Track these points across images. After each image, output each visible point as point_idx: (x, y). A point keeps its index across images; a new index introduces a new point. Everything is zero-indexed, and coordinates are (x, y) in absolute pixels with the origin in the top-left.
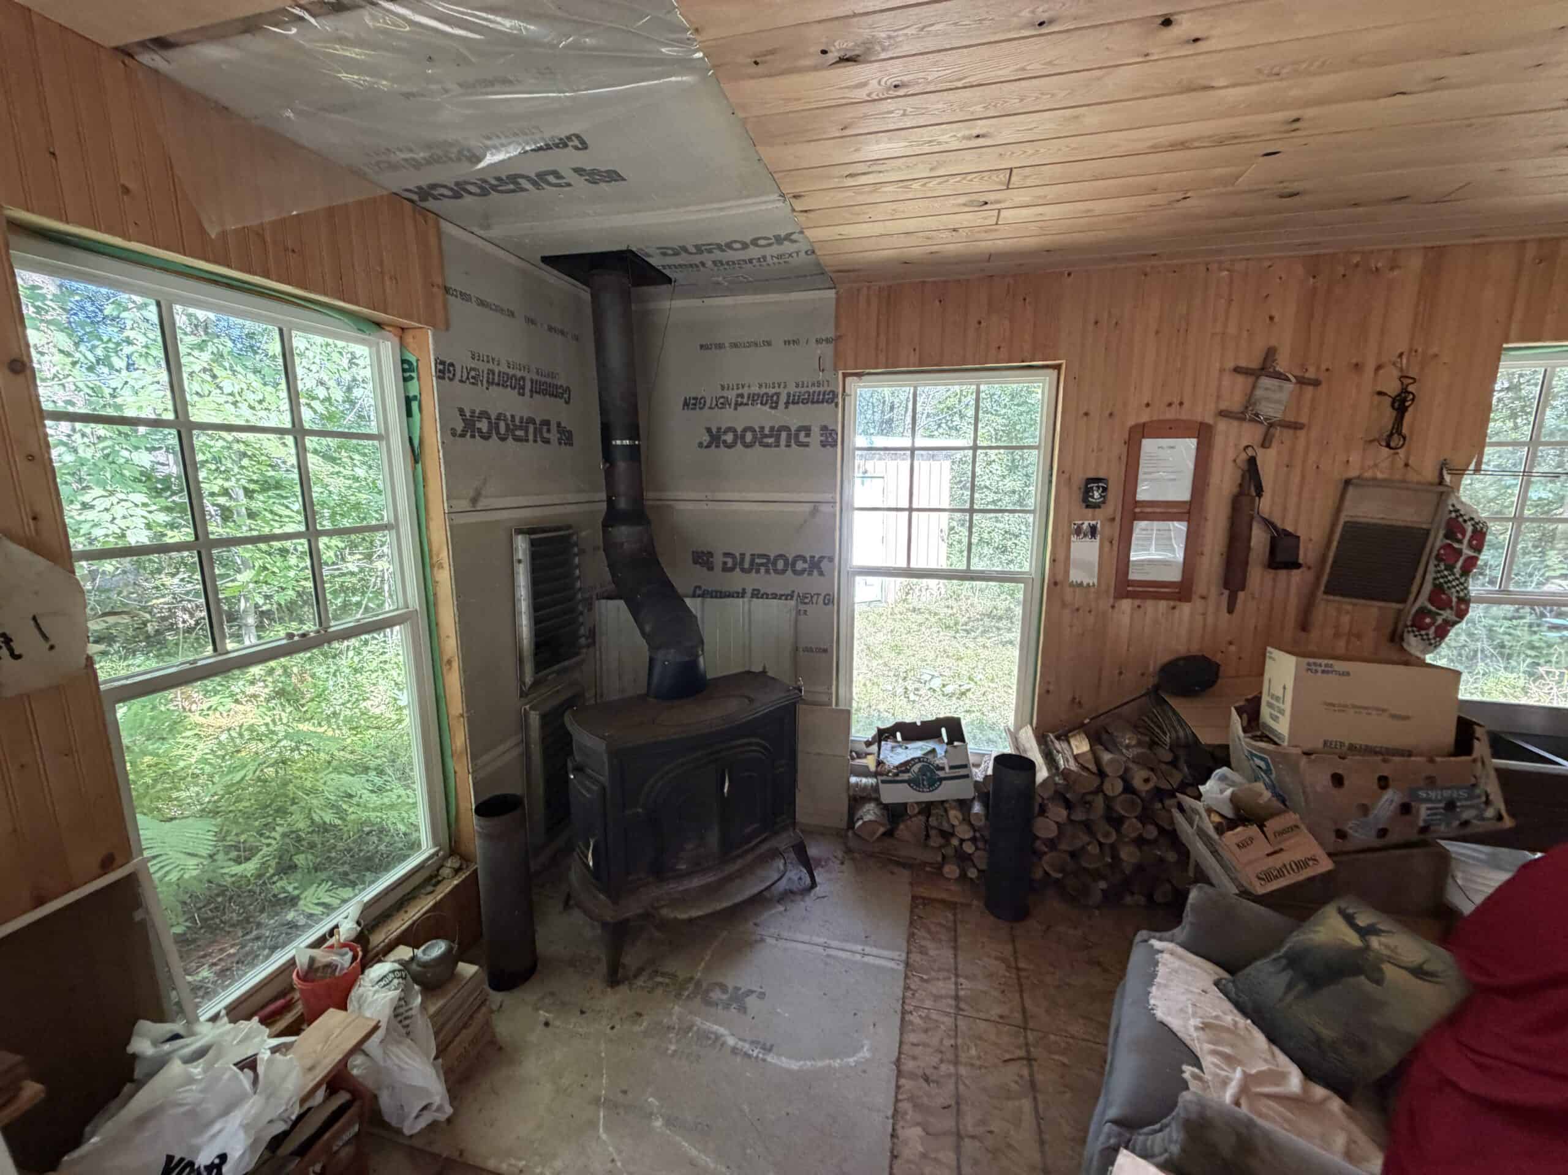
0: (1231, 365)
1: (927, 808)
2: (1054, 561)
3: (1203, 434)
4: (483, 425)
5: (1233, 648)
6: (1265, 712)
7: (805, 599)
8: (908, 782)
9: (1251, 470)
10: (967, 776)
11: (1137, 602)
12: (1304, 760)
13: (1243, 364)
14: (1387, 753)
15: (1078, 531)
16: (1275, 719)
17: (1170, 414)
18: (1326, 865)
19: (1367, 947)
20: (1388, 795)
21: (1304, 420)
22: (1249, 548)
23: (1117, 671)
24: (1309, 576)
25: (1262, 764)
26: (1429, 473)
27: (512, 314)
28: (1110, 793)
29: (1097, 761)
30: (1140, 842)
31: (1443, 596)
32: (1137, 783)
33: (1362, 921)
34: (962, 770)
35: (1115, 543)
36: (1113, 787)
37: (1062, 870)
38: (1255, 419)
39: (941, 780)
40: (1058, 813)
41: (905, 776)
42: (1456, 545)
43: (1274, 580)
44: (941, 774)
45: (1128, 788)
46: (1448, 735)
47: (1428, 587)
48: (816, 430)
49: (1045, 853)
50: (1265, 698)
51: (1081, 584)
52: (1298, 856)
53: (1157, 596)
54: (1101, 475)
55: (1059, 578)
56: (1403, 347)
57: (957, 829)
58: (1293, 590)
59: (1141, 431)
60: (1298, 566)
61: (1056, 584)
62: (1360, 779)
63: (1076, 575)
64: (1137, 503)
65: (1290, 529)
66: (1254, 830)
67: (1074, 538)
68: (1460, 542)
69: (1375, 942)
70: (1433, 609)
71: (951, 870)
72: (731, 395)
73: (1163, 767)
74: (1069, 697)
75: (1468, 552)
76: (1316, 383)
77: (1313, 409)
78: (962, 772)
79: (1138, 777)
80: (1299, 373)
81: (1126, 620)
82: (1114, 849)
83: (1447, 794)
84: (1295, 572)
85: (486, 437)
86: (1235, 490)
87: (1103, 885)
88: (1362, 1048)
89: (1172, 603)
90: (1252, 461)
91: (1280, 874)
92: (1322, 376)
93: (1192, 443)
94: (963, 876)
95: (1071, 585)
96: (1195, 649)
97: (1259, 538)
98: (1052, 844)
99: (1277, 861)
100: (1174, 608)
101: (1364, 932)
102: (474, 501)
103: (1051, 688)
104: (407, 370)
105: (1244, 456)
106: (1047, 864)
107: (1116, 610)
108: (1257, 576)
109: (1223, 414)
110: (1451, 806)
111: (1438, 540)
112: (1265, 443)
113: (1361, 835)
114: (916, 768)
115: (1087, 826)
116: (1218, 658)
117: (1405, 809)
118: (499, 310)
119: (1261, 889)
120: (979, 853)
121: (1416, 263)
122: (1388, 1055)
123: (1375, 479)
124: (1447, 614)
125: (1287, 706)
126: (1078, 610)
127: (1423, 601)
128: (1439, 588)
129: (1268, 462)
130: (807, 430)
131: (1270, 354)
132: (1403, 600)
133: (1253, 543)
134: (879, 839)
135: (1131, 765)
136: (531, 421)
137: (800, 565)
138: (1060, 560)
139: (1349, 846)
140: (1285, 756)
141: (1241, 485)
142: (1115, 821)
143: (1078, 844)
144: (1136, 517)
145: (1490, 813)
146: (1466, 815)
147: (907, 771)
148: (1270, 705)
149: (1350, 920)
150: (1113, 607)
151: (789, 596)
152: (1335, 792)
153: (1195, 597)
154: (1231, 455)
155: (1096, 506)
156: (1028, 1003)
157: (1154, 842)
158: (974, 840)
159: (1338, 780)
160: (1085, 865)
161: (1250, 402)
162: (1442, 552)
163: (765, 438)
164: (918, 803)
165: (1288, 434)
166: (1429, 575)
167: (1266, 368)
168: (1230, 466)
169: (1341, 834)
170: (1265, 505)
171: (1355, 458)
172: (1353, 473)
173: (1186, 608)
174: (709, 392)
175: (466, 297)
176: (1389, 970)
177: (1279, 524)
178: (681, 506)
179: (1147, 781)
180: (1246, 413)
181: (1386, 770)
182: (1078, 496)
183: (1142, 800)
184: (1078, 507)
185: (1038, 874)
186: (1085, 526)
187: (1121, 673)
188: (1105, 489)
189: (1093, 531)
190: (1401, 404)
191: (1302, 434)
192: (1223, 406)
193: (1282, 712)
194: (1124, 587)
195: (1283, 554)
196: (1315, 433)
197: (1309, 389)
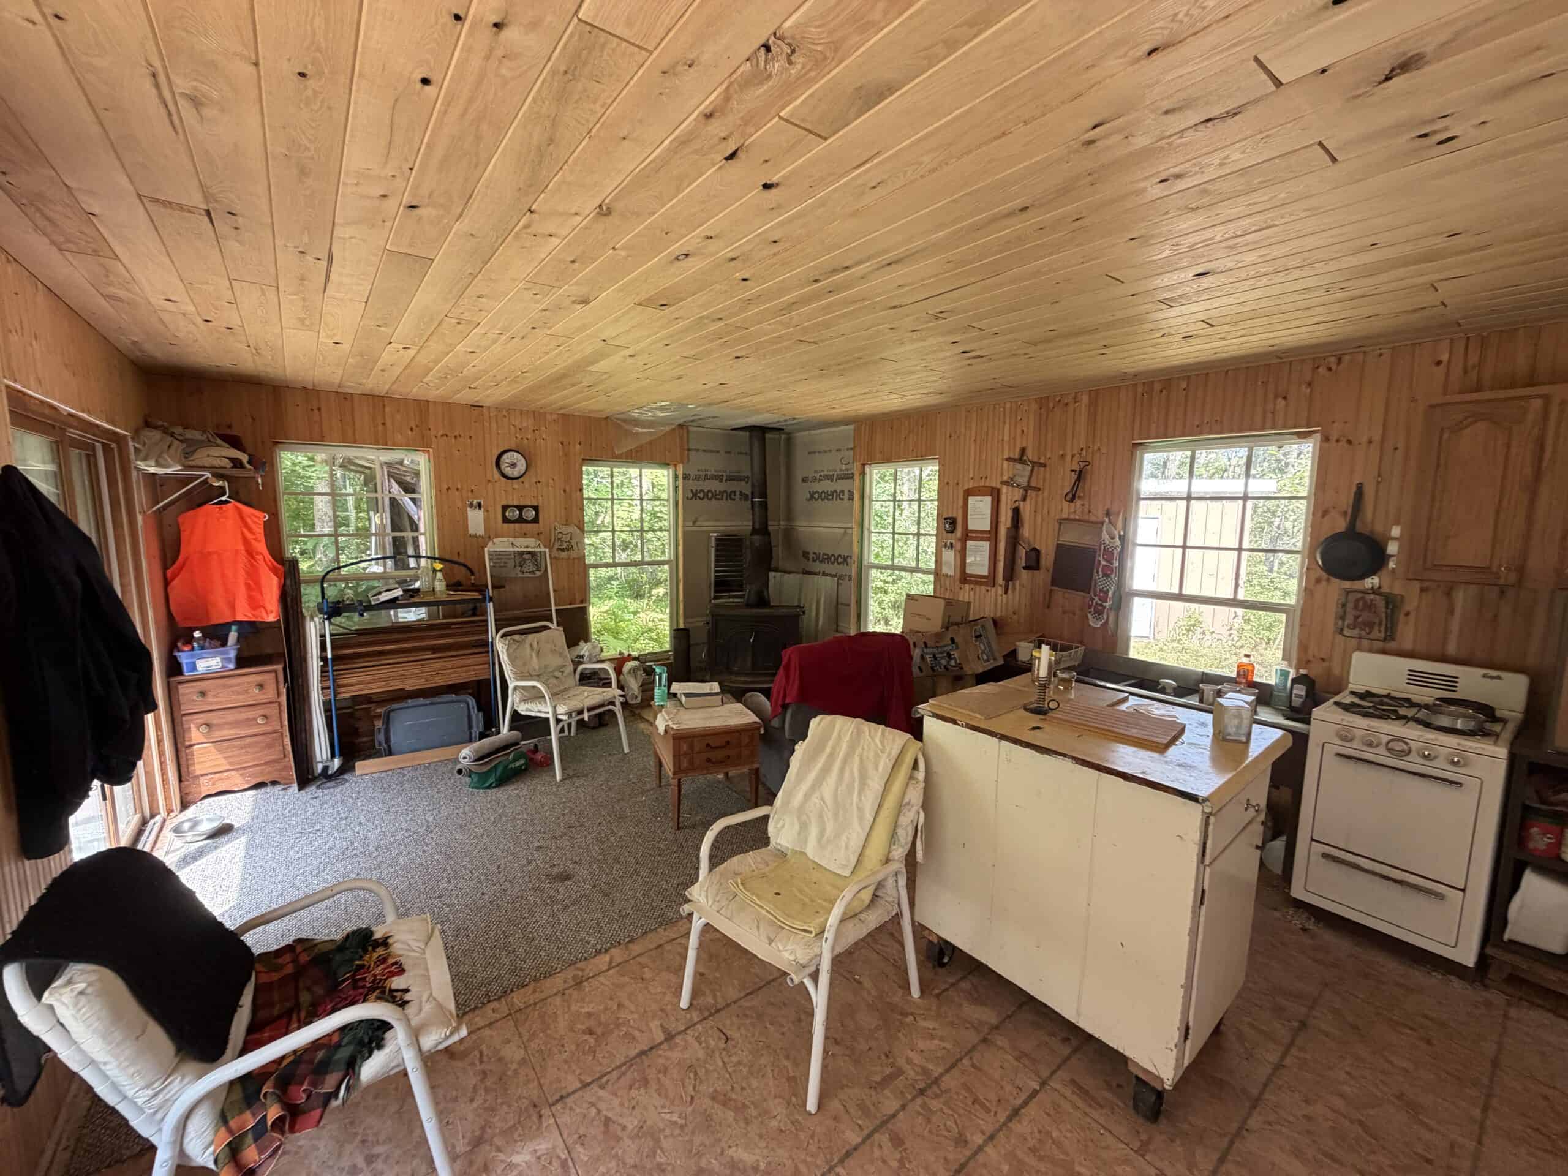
0: (1006, 456)
2: (937, 562)
3: (996, 495)
4: (701, 495)
5: (1015, 617)
7: (840, 577)
9: (1018, 513)
11: (971, 586)
13: (1011, 456)
17: (981, 483)
21: (1041, 486)
22: (1016, 558)
24: (1047, 575)
26: (1100, 516)
27: (718, 452)
35: (960, 552)
38: (1017, 485)
43: (1029, 576)
48: (846, 493)
51: (948, 575)
53: (979, 583)
54: (950, 517)
55: (939, 571)
56: (1083, 445)
58: (1041, 581)
59: (968, 493)
60: (1041, 568)
61: (938, 574)
63: (945, 570)
64: (968, 531)
65: (1037, 547)
67: (944, 550)
72: (818, 476)
76: (1044, 466)
77: (1044, 480)
80: (1037, 461)
81: (967, 596)
84: (1039, 572)
85: (702, 499)
86: (1011, 525)
89: (986, 589)
90: (1018, 508)
92: (1047, 464)
93: (989, 499)
95: (944, 575)
97: (1022, 552)
100: (987, 591)
102: (694, 522)
104: (676, 477)
105: (1014, 506)
107: (962, 590)
108: (1020, 572)
109: (1003, 483)
112: (1023, 499)
118: (712, 451)
121: (1085, 399)
123: (1073, 519)
129: (1026, 509)
130: (843, 492)
131: (1023, 451)
132: (1088, 592)
133: (1019, 554)
136: (725, 491)
137: (840, 560)
138: (939, 561)
141: (1013, 522)
144: (968, 539)
150: (960, 588)
151: (835, 576)
153: (994, 585)
154: (1008, 507)
155: (950, 532)
161: (1013, 478)
163: (828, 496)
165: (1033, 494)
167: (1022, 458)
168: (1008, 511)
170: (1024, 533)
171: (1065, 507)
172: (1065, 516)
173: (991, 592)
174: (811, 475)
175: (697, 450)
177: (1031, 544)
178: (800, 529)
180: (1013, 482)
184: (945, 533)
188: (954, 523)
190: (1077, 477)
191: (1040, 493)
192: (1004, 478)
194: (965, 578)
195: (1034, 561)
196: (1046, 494)
197: (1042, 469)
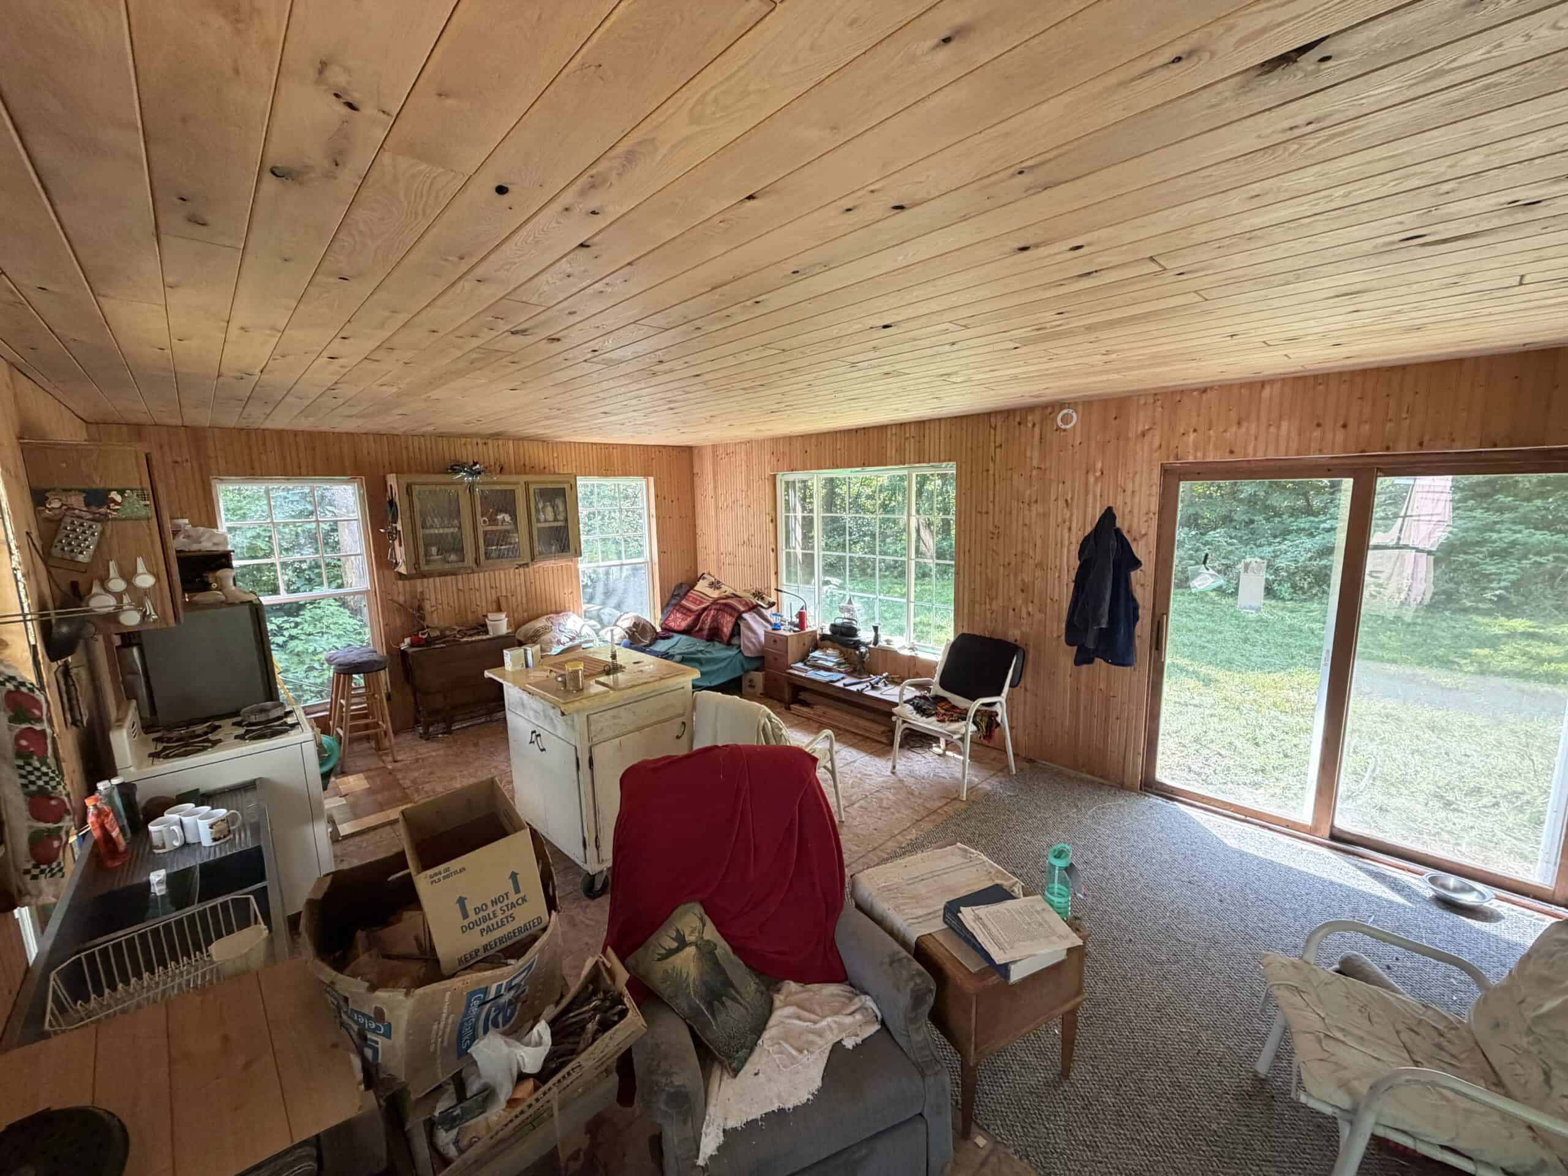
31: (53, 802)
42: (38, 727)
68: (39, 720)
70: (50, 825)
162: (24, 743)
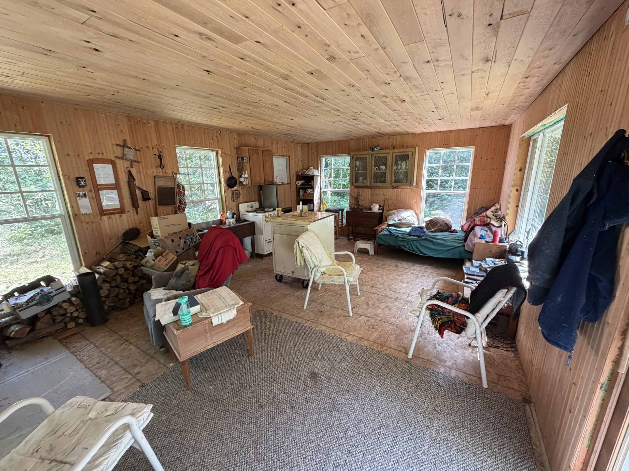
0: (114, 143)
1: (49, 311)
2: (72, 207)
3: (113, 163)
5: (141, 224)
6: (154, 233)
8: (36, 305)
9: (130, 174)
10: (65, 291)
11: (109, 216)
12: (165, 239)
13: (118, 143)
14: (179, 232)
15: (79, 196)
16: (157, 233)
17: (100, 156)
18: (176, 258)
19: (186, 266)
20: (182, 240)
21: (139, 160)
22: (136, 196)
23: (109, 239)
24: (154, 202)
25: (158, 244)
26: (171, 175)
28: (121, 273)
29: (114, 266)
30: (134, 283)
32: (128, 266)
33: (184, 262)
34: (62, 289)
35: (94, 198)
36: (121, 271)
37: (114, 302)
38: (127, 159)
39: (52, 297)
40: (106, 286)
41: (33, 303)
43: (146, 203)
44: (52, 295)
45: (126, 269)
46: (188, 226)
47: (178, 201)
49: (106, 301)
50: (153, 230)
51: (86, 214)
52: (170, 258)
53: (114, 213)
54: (82, 176)
55: (77, 213)
56: (156, 143)
57: (68, 310)
58: (151, 205)
59: (91, 161)
60: (150, 199)
61: (76, 215)
62: (176, 239)
63: (83, 211)
64: (98, 185)
65: (145, 190)
66: (160, 257)
67: (78, 198)
68: (181, 190)
69: (186, 264)
70: (181, 205)
71: (71, 325)
73: (134, 260)
74: (95, 252)
75: (183, 192)
76: (140, 151)
77: (141, 157)
78: (62, 290)
79: (129, 265)
80: (134, 148)
81: (106, 222)
82: (128, 288)
83: (190, 237)
84: (150, 201)
86: (128, 180)
87: (128, 300)
88: (190, 281)
89: (120, 215)
90: (129, 171)
91: (168, 263)
92: (141, 149)
93: (110, 166)
94: (77, 324)
95: (82, 214)
96: (131, 227)
97: (138, 193)
98: (107, 297)
99: (167, 261)
100: (121, 216)
101: (184, 264)
103: (87, 251)
105: (127, 170)
106: (108, 303)
107: (102, 220)
108: (140, 203)
109: (117, 157)
110: (192, 239)
111: (177, 190)
112: (132, 166)
113: (181, 251)
114: (38, 297)
115: (117, 286)
116: (138, 228)
117: (185, 242)
119: (166, 268)
120: (80, 314)
122: (193, 280)
123: (160, 176)
124: (183, 206)
125: (159, 229)
126: (88, 223)
127: (178, 204)
128: (180, 201)
129: (134, 171)
131: (125, 141)
132: (175, 205)
133: (137, 194)
134: (27, 334)
135: (125, 262)
138: (75, 206)
139: (179, 254)
140: (161, 240)
141: (129, 178)
142: (126, 281)
143: (116, 292)
144: (99, 189)
145: (197, 239)
146: (194, 240)
147: (33, 301)
148: (155, 231)
149: (182, 264)
150: (101, 219)
152: (173, 243)
153: (126, 212)
154: (123, 171)
155: (83, 187)
156: (120, 333)
157: (138, 281)
158: (77, 310)
159: (173, 241)
160: (120, 298)
161: (124, 155)
162: (178, 192)
164: (43, 311)
165: (136, 164)
166: (177, 197)
167: (124, 145)
168: (123, 173)
169: (177, 252)
170: (137, 183)
171: (155, 171)
172: (156, 174)
173: (124, 215)
176: (189, 267)
177: (143, 189)
179: (131, 264)
180: (123, 157)
181: (180, 235)
182: (75, 183)
183: (131, 271)
184: (76, 188)
185: (106, 308)
186: (81, 194)
187: (110, 240)
188: (85, 181)
189: (85, 195)
190: (160, 157)
191: (140, 164)
192: (116, 155)
193: (158, 231)
194: (103, 212)
195: (146, 197)
196: (143, 164)
197: (138, 152)
